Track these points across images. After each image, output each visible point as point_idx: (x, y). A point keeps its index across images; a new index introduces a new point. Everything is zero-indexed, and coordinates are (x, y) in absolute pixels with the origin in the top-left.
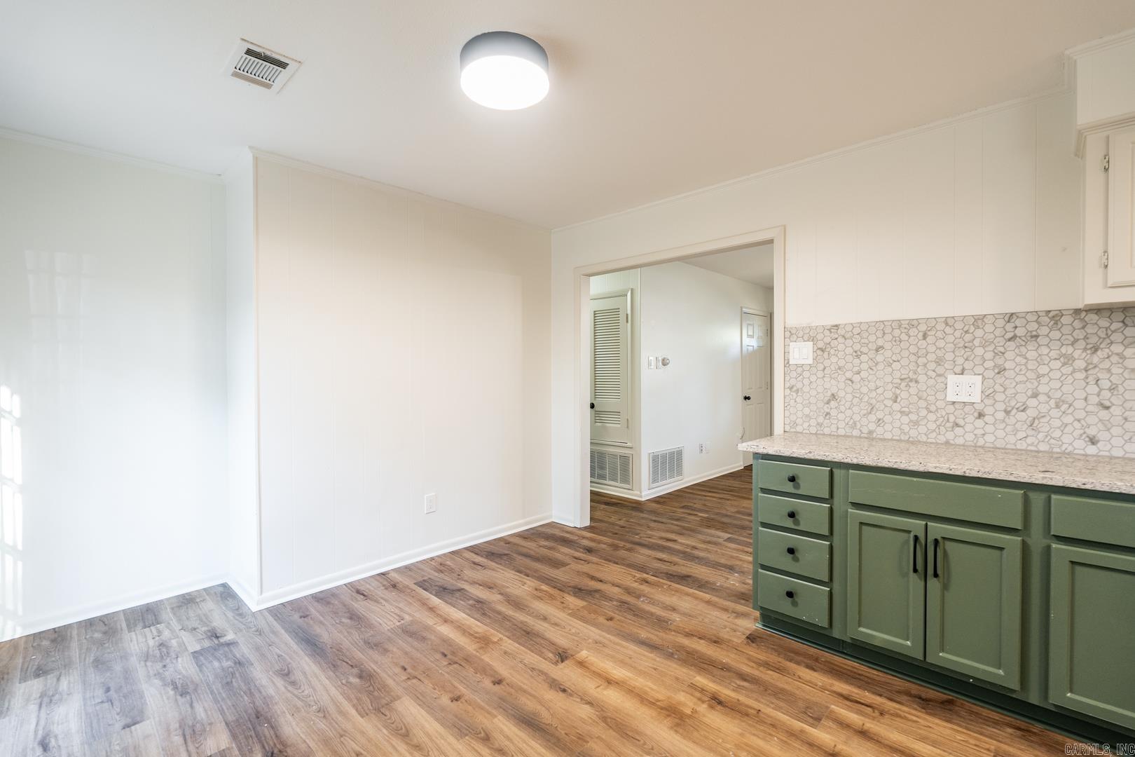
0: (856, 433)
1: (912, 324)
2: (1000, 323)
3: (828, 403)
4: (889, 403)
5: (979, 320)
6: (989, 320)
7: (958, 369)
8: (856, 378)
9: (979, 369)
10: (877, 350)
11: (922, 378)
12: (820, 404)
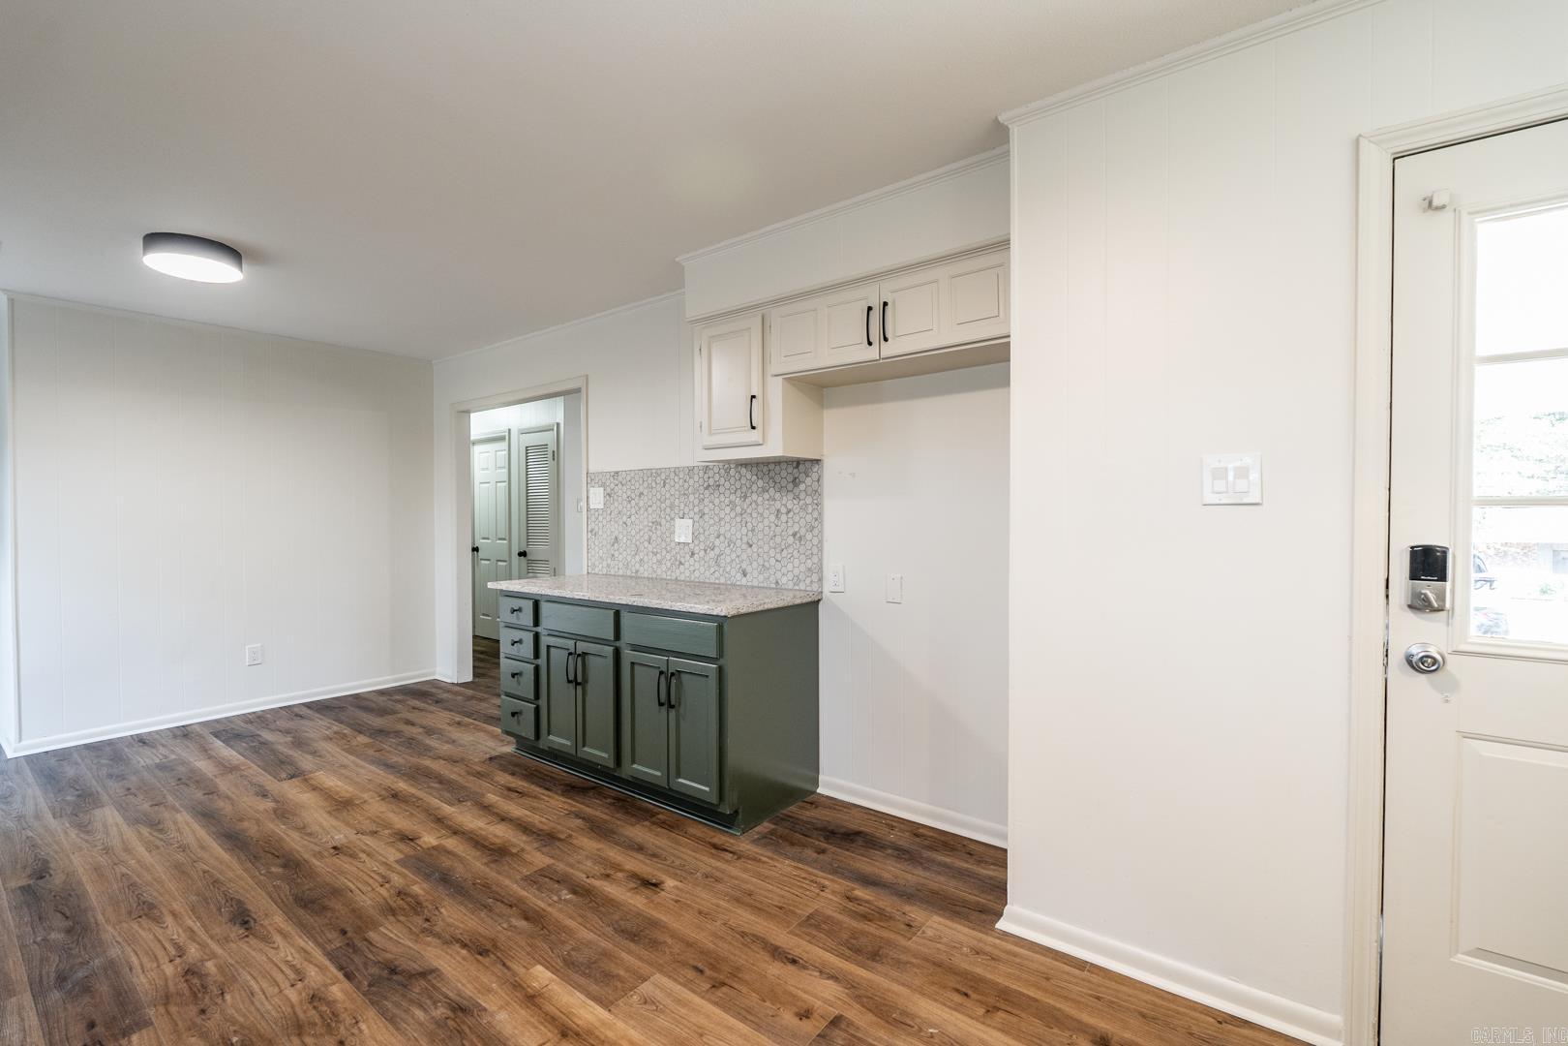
0: (629, 573)
1: (658, 472)
2: (701, 473)
3: (613, 545)
4: (646, 544)
5: (691, 469)
6: (696, 471)
7: (681, 515)
8: (629, 522)
9: (692, 514)
10: (640, 496)
11: (663, 522)
12: (609, 546)
